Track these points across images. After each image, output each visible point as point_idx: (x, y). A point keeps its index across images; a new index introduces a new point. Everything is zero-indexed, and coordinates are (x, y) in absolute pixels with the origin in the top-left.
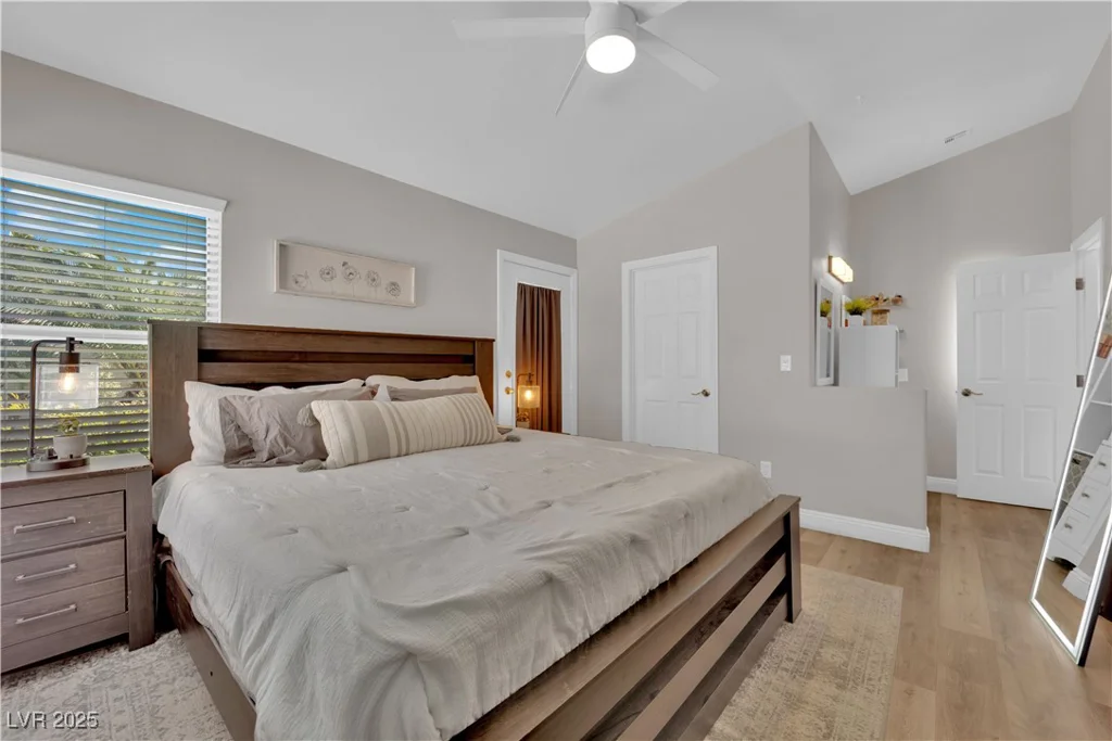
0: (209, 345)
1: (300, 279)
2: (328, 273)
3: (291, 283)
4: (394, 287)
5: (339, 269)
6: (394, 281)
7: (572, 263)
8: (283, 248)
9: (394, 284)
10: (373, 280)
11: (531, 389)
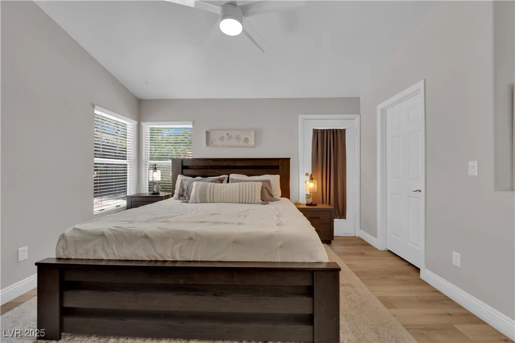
0: (185, 164)
1: (213, 142)
2: (222, 139)
3: (211, 144)
4: (246, 140)
5: (226, 136)
6: (246, 137)
7: (357, 111)
8: (207, 132)
9: (246, 139)
10: (238, 138)
11: (313, 182)
